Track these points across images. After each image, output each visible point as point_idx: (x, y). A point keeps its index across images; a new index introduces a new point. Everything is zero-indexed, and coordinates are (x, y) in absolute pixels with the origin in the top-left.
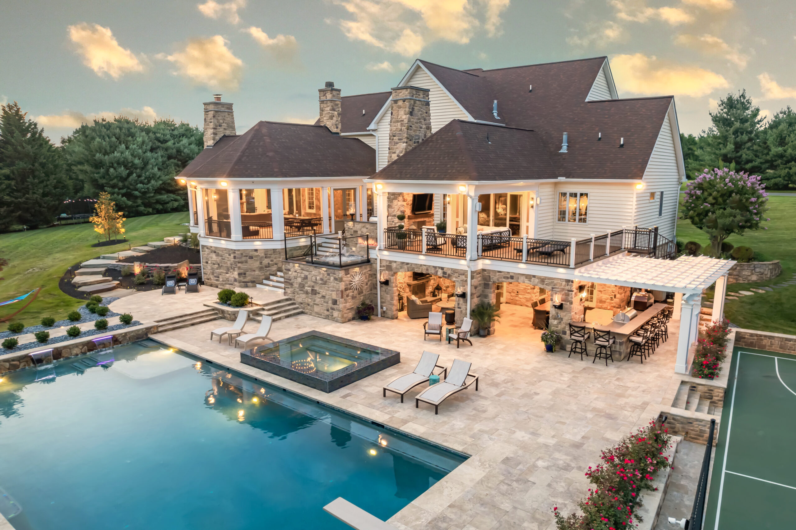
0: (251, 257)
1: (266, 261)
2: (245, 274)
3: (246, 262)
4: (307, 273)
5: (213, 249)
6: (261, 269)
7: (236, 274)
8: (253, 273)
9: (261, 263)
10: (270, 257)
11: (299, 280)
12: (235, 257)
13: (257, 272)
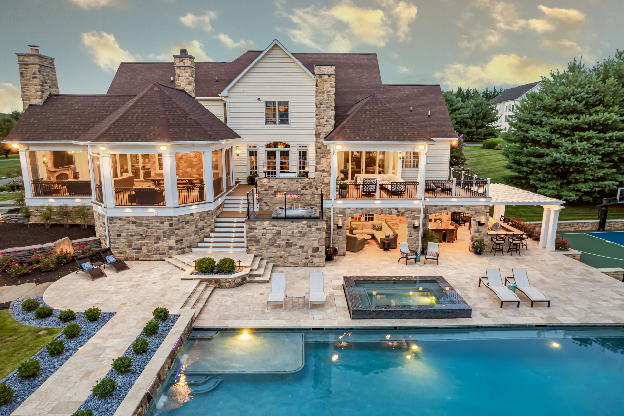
0: (187, 222)
1: (201, 224)
2: (182, 240)
3: (183, 228)
4: (279, 229)
5: (131, 219)
6: (196, 232)
7: (172, 242)
8: (189, 238)
9: (196, 227)
10: (204, 220)
11: (269, 236)
12: (171, 225)
13: (193, 237)
